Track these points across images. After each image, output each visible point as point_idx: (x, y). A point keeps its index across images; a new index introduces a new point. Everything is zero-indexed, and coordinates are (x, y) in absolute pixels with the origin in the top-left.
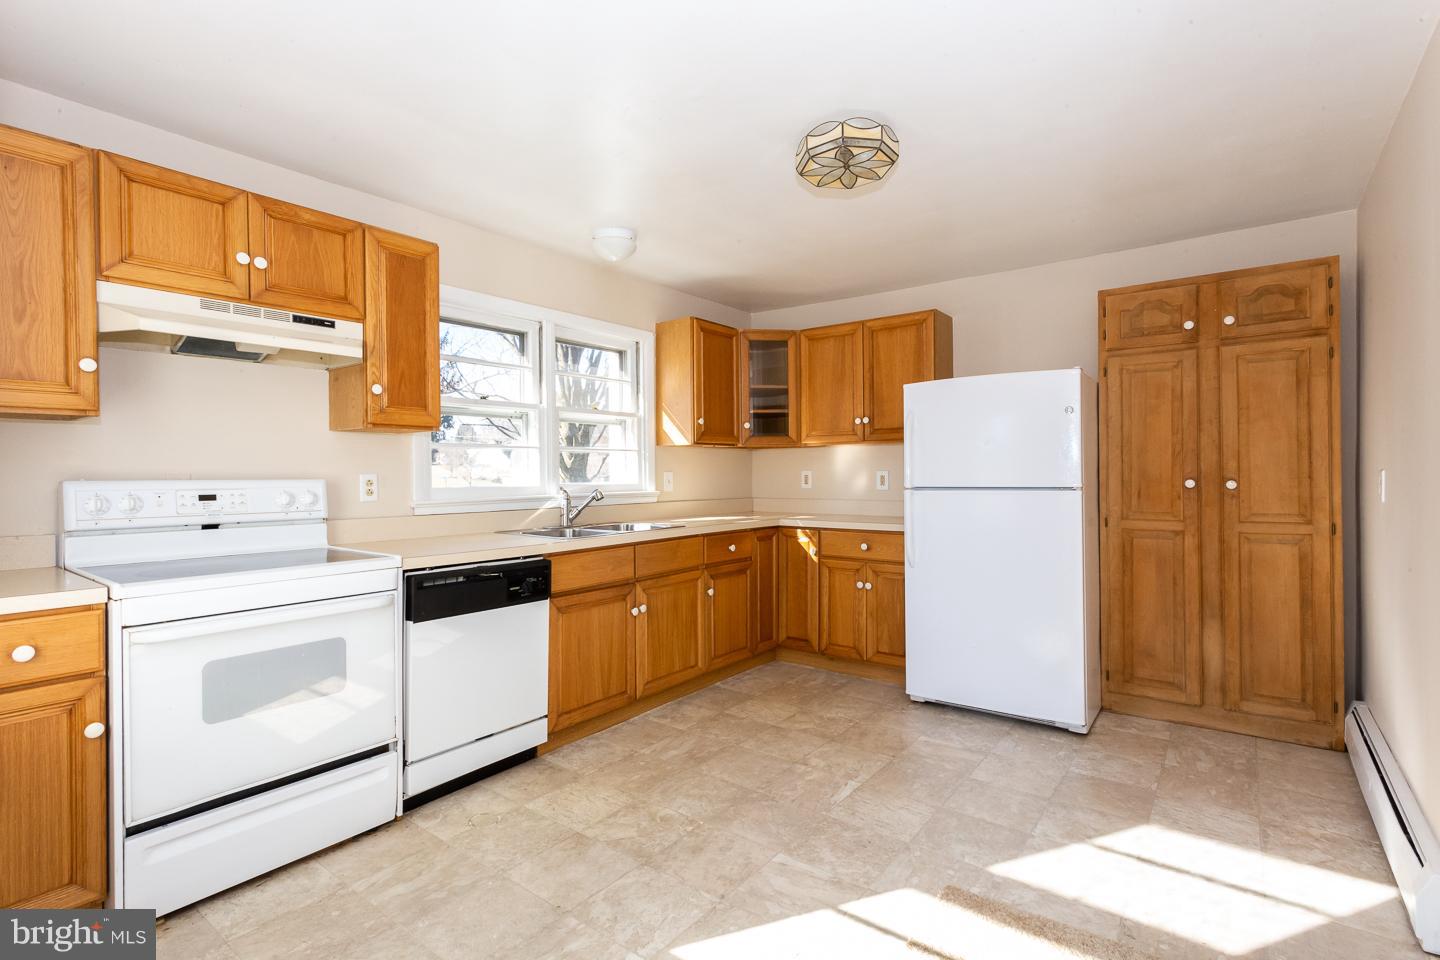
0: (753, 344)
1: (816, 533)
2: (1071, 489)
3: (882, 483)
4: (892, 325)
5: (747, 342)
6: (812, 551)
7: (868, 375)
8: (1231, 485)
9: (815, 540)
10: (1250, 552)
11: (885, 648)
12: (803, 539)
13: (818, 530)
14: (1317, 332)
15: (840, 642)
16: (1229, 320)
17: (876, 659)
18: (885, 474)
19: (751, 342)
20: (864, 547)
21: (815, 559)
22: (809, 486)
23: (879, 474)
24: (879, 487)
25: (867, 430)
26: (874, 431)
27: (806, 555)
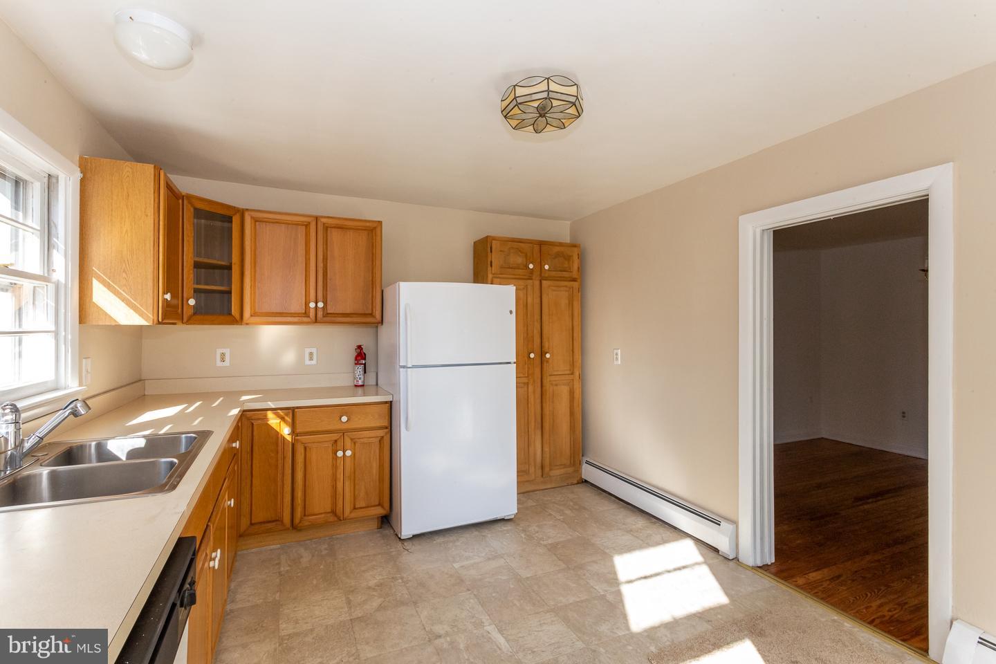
0: (199, 213)
1: (291, 414)
2: (509, 363)
3: (311, 359)
4: (343, 226)
5: (192, 209)
6: (286, 431)
7: (321, 265)
8: (548, 356)
9: (289, 419)
10: (553, 391)
11: (361, 504)
12: (273, 421)
13: (292, 411)
14: (574, 280)
15: (316, 510)
16: (547, 267)
17: (353, 515)
18: (314, 351)
19: (196, 209)
20: (344, 419)
21: (289, 438)
22: (227, 363)
23: (307, 351)
24: (308, 362)
25: (320, 314)
26: (326, 315)
27: (277, 435)
